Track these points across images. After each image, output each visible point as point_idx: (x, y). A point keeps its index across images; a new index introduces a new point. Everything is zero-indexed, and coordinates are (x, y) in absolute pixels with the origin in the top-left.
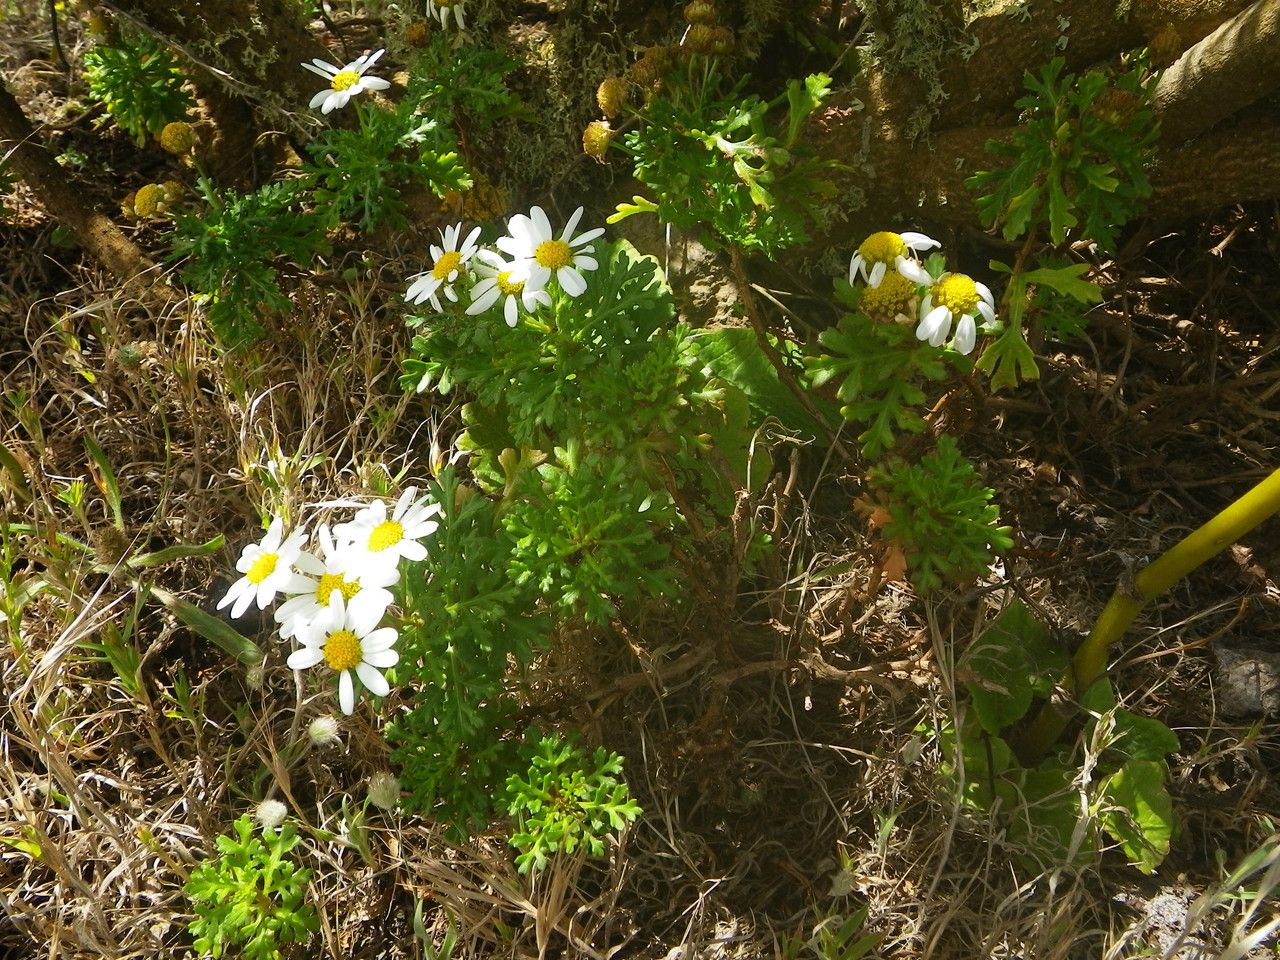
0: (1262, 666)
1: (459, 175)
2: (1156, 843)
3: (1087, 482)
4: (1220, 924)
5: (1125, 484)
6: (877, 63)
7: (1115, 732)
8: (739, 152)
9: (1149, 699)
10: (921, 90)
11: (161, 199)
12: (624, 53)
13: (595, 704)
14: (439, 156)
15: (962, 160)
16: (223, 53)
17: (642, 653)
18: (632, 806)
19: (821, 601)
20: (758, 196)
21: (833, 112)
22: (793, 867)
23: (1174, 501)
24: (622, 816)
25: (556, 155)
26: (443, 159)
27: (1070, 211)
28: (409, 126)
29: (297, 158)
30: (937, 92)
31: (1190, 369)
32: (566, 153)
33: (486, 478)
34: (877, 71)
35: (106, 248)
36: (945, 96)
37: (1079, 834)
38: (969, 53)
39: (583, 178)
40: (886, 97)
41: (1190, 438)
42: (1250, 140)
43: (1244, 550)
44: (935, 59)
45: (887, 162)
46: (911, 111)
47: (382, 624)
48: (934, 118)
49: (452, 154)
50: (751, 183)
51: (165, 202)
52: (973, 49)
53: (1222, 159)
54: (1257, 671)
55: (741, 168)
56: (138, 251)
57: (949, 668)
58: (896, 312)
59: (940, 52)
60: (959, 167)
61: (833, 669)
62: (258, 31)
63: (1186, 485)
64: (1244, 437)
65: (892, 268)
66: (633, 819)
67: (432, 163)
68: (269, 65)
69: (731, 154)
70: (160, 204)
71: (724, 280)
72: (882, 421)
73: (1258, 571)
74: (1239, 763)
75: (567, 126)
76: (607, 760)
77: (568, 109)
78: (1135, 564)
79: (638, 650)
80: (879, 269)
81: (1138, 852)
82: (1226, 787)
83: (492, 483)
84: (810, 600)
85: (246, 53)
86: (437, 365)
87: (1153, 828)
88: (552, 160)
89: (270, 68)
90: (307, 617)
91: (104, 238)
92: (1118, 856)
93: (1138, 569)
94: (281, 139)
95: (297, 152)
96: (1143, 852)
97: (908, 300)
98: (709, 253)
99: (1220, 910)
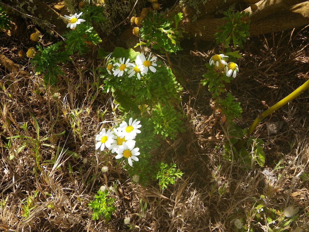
0: (274, 125)
1: (98, 39)
2: (263, 161)
3: (232, 91)
4: (276, 173)
5: (239, 91)
6: (184, 5)
7: (257, 142)
8: (168, 32)
9: (255, 134)
10: (195, 11)
11: (34, 53)
12: (122, 2)
13: (163, 154)
14: (94, 35)
15: (205, 27)
16: (22, 8)
17: (169, 142)
18: (181, 173)
19: (198, 126)
20: (173, 42)
21: (184, 21)
22: (201, 178)
23: (248, 93)
24: (179, 175)
25: (107, 27)
26: (95, 35)
27: (237, 41)
28: (87, 29)
29: (38, 31)
30: (198, 12)
31: (246, 64)
32: (110, 27)
33: (121, 109)
34: (184, 7)
35: (5, 62)
36: (200, 12)
37: (252, 163)
38: (204, 3)
39: (114, 32)
40: (186, 12)
41: (248, 79)
42: (265, 22)
43: (264, 102)
44: (197, 4)
45: (188, 27)
46: (193, 16)
47: (135, 147)
48: (198, 17)
49: (97, 34)
50: (171, 39)
51: (35, 53)
52: (205, 2)
53: (260, 26)
54: (273, 126)
55: (169, 36)
56: (13, 62)
57: (228, 136)
58: (222, 71)
59: (198, 3)
60: (204, 28)
61: (204, 139)
62: (31, 2)
63: (250, 89)
64: (258, 78)
65: (220, 63)
66: (182, 175)
67: (93, 37)
68: (34, 10)
69: (166, 33)
70: (34, 54)
71: (153, 55)
72: (216, 91)
73: (267, 105)
74: (272, 144)
75: (109, 20)
76: (173, 165)
77: (109, 16)
78: (261, 112)
79: (168, 142)
80: (217, 62)
81: (260, 163)
82: (270, 149)
83: (122, 110)
84: (196, 126)
85: (28, 8)
86: (110, 86)
87: (262, 158)
88: (106, 29)
89: (35, 11)
90: (116, 148)
91: (4, 60)
92: (258, 165)
93: (262, 113)
94: (34, 27)
95: (38, 30)
96: (261, 163)
97: (223, 68)
98: (149, 49)
99: (276, 171)
